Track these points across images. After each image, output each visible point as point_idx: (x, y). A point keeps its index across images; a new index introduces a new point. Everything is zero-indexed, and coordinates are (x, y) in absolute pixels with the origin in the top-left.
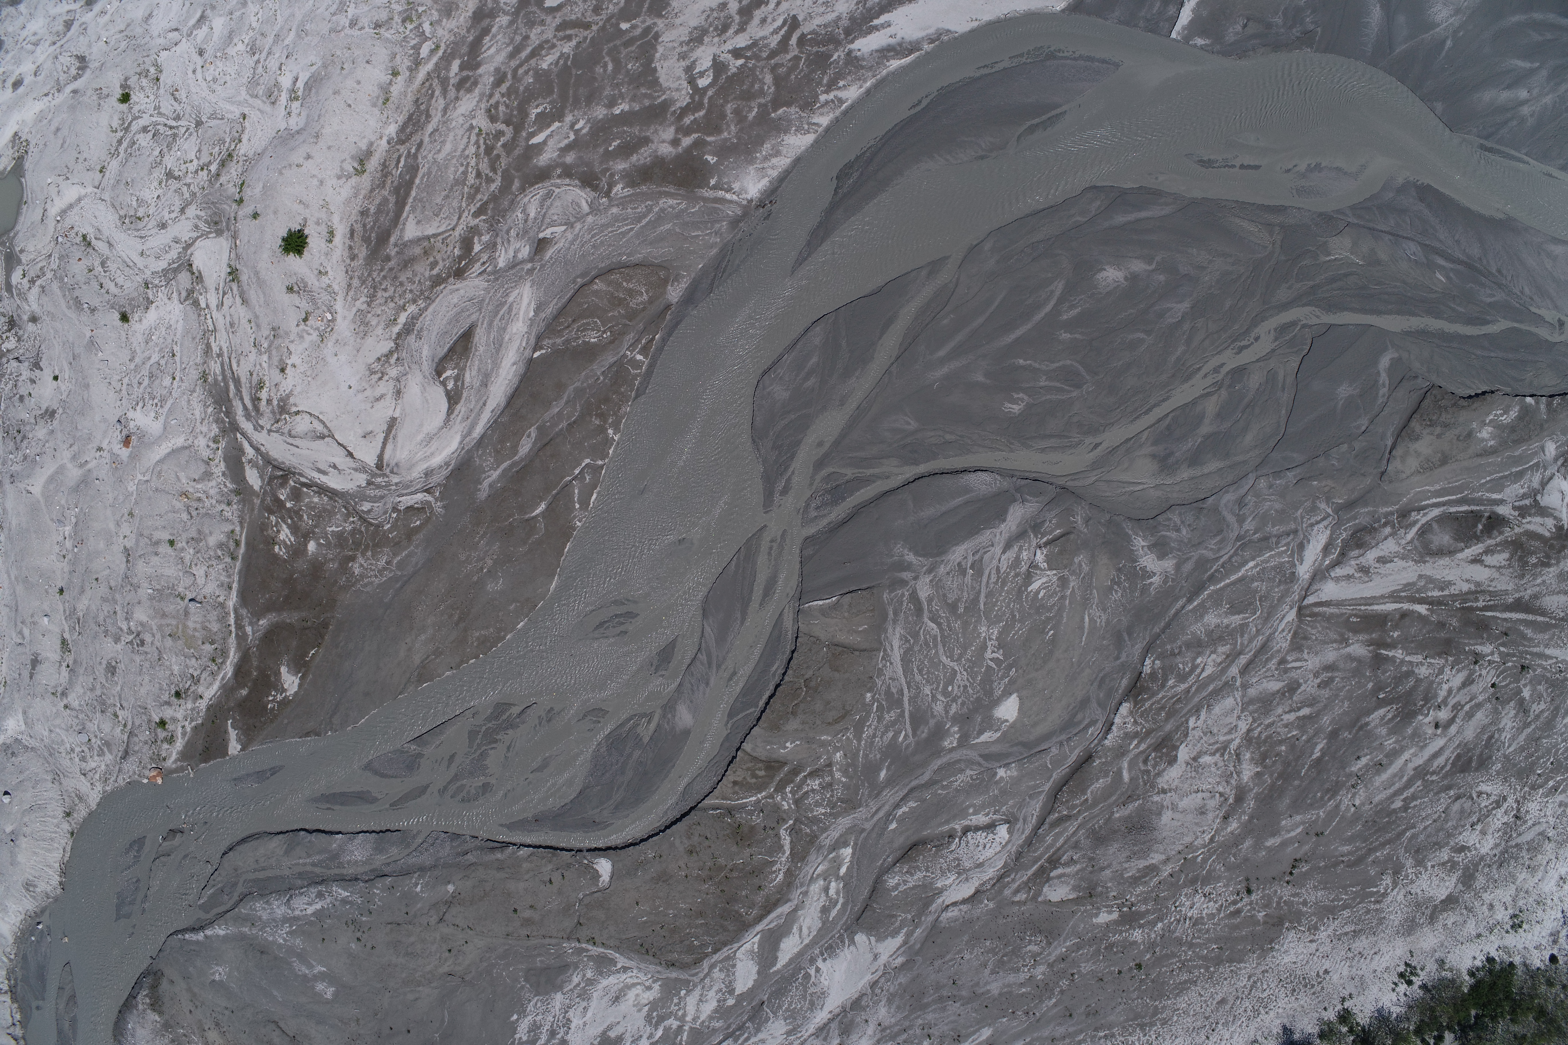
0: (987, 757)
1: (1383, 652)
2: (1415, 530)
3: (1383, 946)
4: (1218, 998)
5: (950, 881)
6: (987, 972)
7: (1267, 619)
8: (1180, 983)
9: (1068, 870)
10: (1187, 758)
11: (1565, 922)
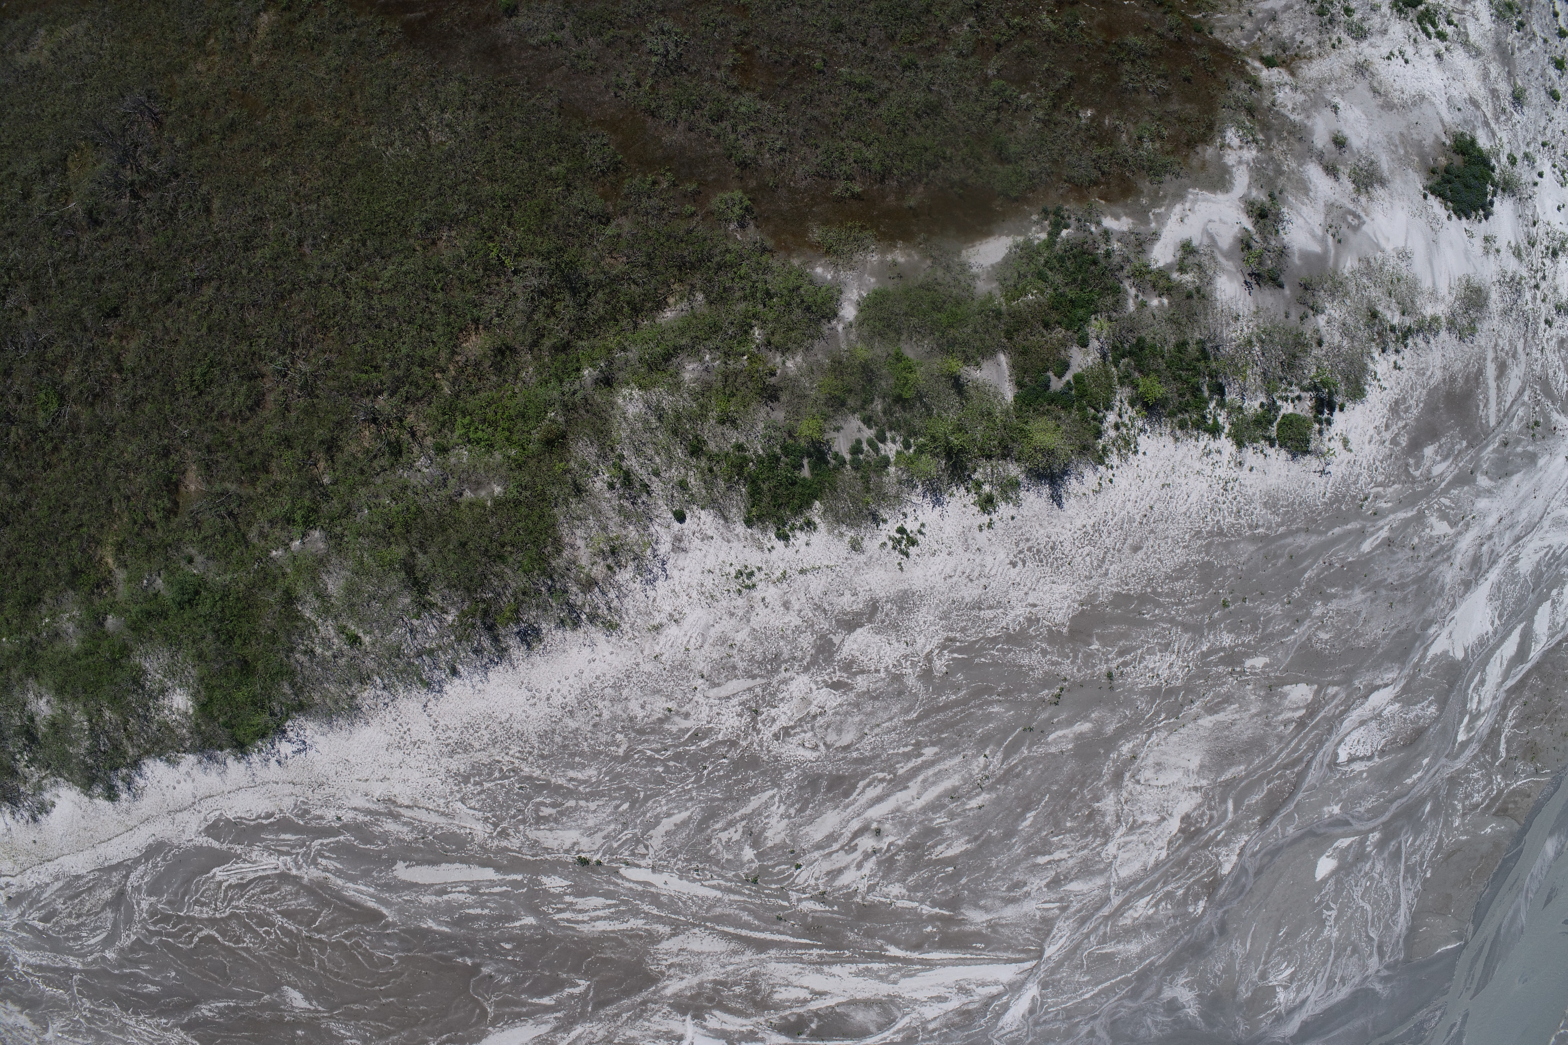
0: (1347, 823)
1: (947, 913)
2: (900, 1025)
3: (942, 585)
4: (1140, 554)
5: (1388, 709)
6: (1363, 615)
7: (1077, 947)
8: (1183, 578)
9: (1289, 715)
10: (1171, 820)
11: (664, 563)
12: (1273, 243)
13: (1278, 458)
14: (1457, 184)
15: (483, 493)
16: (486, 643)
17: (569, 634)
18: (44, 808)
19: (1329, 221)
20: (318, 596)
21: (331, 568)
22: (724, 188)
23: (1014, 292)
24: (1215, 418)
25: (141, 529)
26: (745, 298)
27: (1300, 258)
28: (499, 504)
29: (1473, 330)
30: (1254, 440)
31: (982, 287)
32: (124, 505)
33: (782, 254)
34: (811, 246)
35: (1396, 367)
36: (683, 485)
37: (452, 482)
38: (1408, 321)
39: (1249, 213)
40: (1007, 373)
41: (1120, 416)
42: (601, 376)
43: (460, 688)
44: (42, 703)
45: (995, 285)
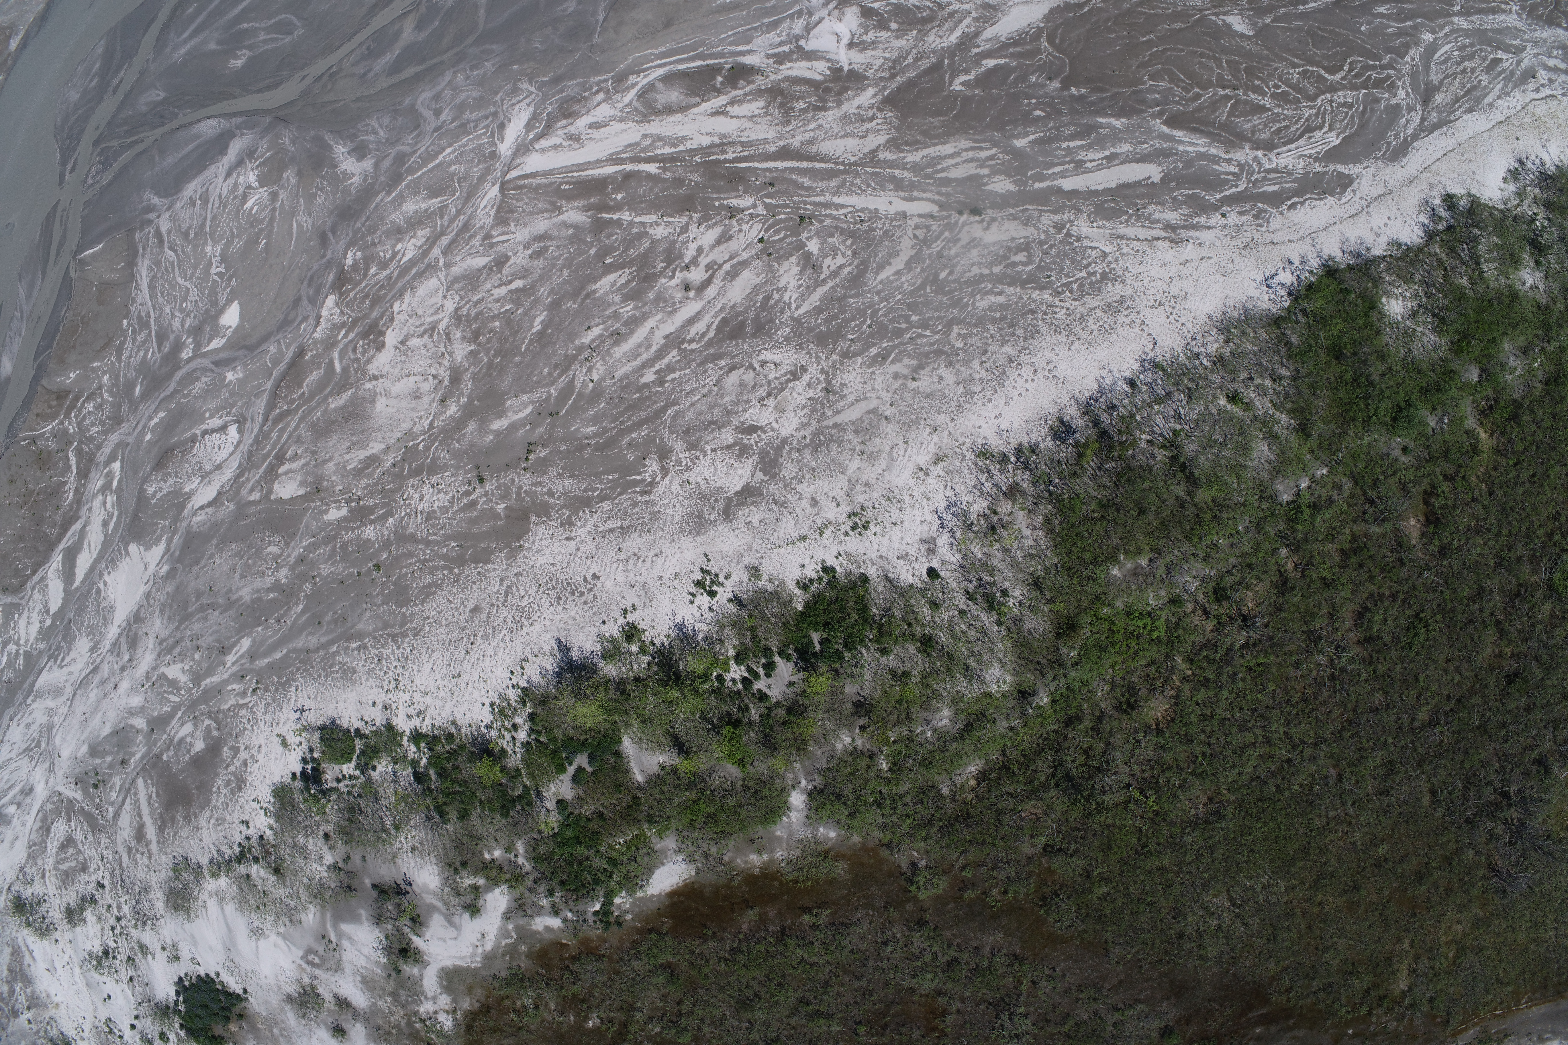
11: (942, 526)
12: (389, 927)
13: (350, 719)
14: (215, 1007)
15: (1129, 565)
16: (1104, 417)
17: (1025, 440)
18: (1513, 175)
19: (337, 955)
20: (1276, 436)
21: (1267, 466)
22: (937, 898)
23: (638, 843)
24: (419, 748)
25: (1457, 472)
26: (901, 797)
27: (360, 915)
28: (1113, 558)
29: (176, 869)
30: (376, 733)
31: (670, 842)
32: (1477, 493)
33: (871, 844)
34: (843, 856)
35: (246, 823)
36: (934, 605)
37: (1161, 572)
38: (242, 869)
39: (417, 951)
40: (632, 764)
41: (513, 738)
42: (1031, 699)
43: (1123, 368)
44: (1530, 281)
45: (658, 847)
